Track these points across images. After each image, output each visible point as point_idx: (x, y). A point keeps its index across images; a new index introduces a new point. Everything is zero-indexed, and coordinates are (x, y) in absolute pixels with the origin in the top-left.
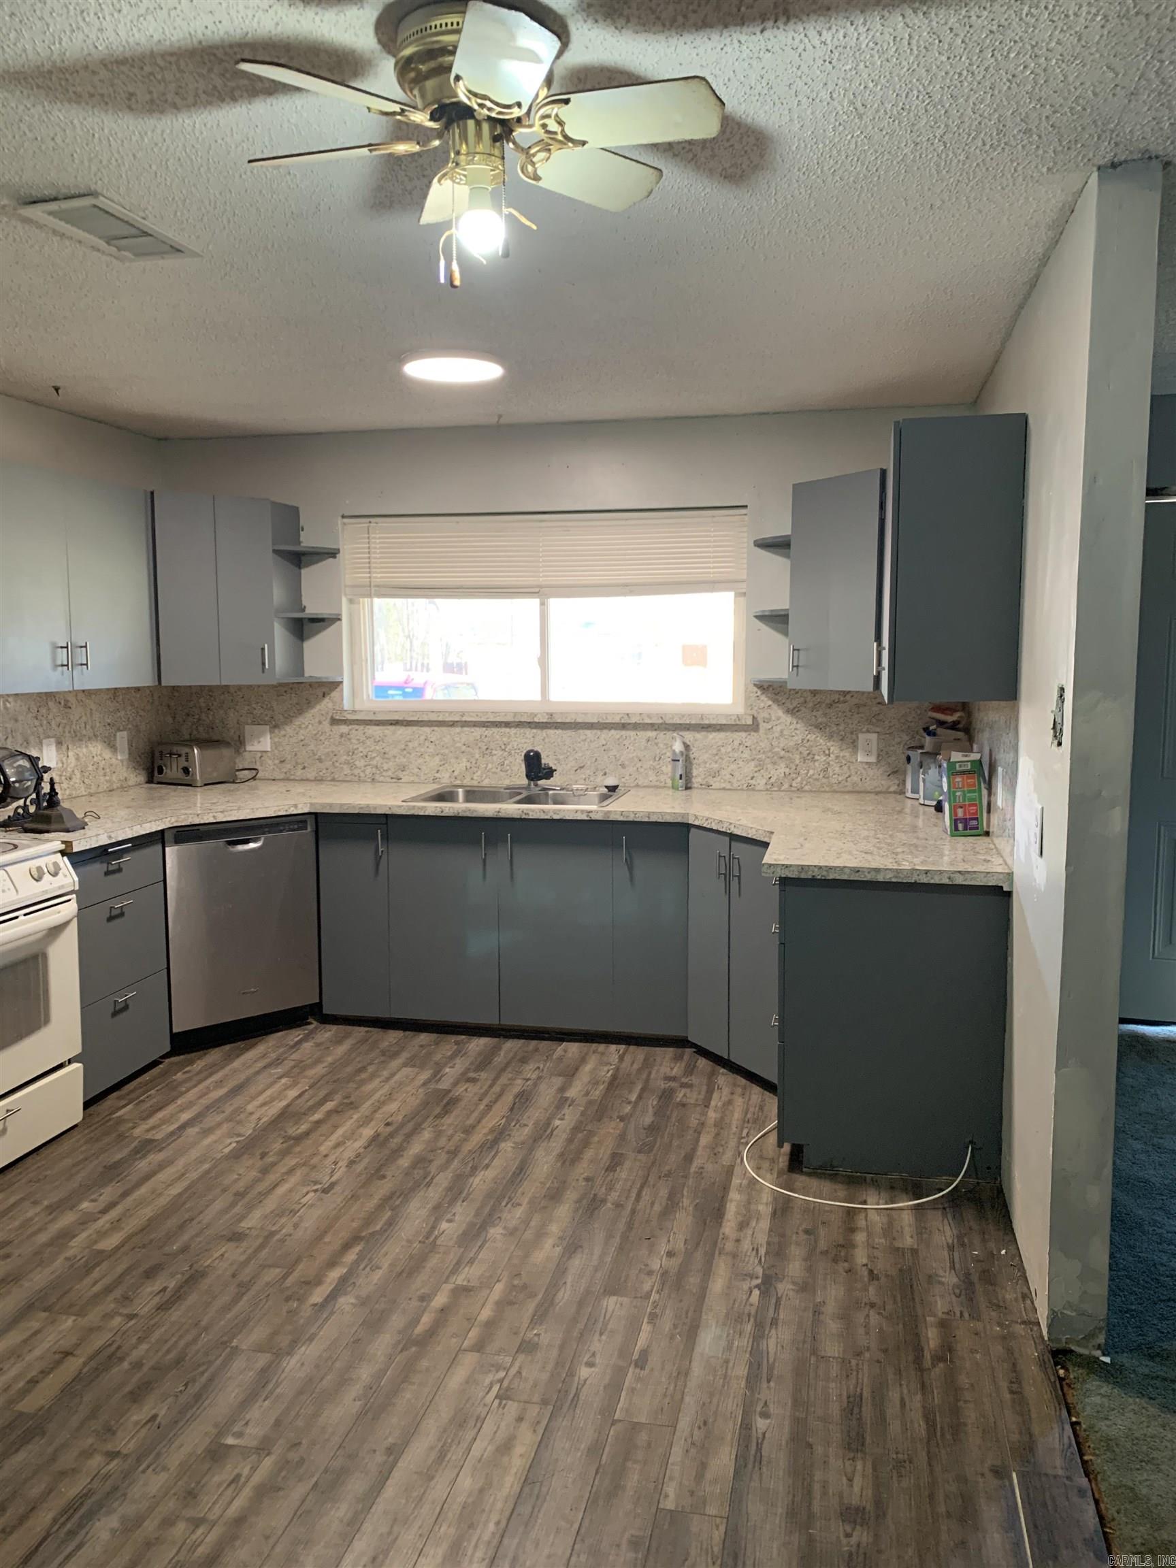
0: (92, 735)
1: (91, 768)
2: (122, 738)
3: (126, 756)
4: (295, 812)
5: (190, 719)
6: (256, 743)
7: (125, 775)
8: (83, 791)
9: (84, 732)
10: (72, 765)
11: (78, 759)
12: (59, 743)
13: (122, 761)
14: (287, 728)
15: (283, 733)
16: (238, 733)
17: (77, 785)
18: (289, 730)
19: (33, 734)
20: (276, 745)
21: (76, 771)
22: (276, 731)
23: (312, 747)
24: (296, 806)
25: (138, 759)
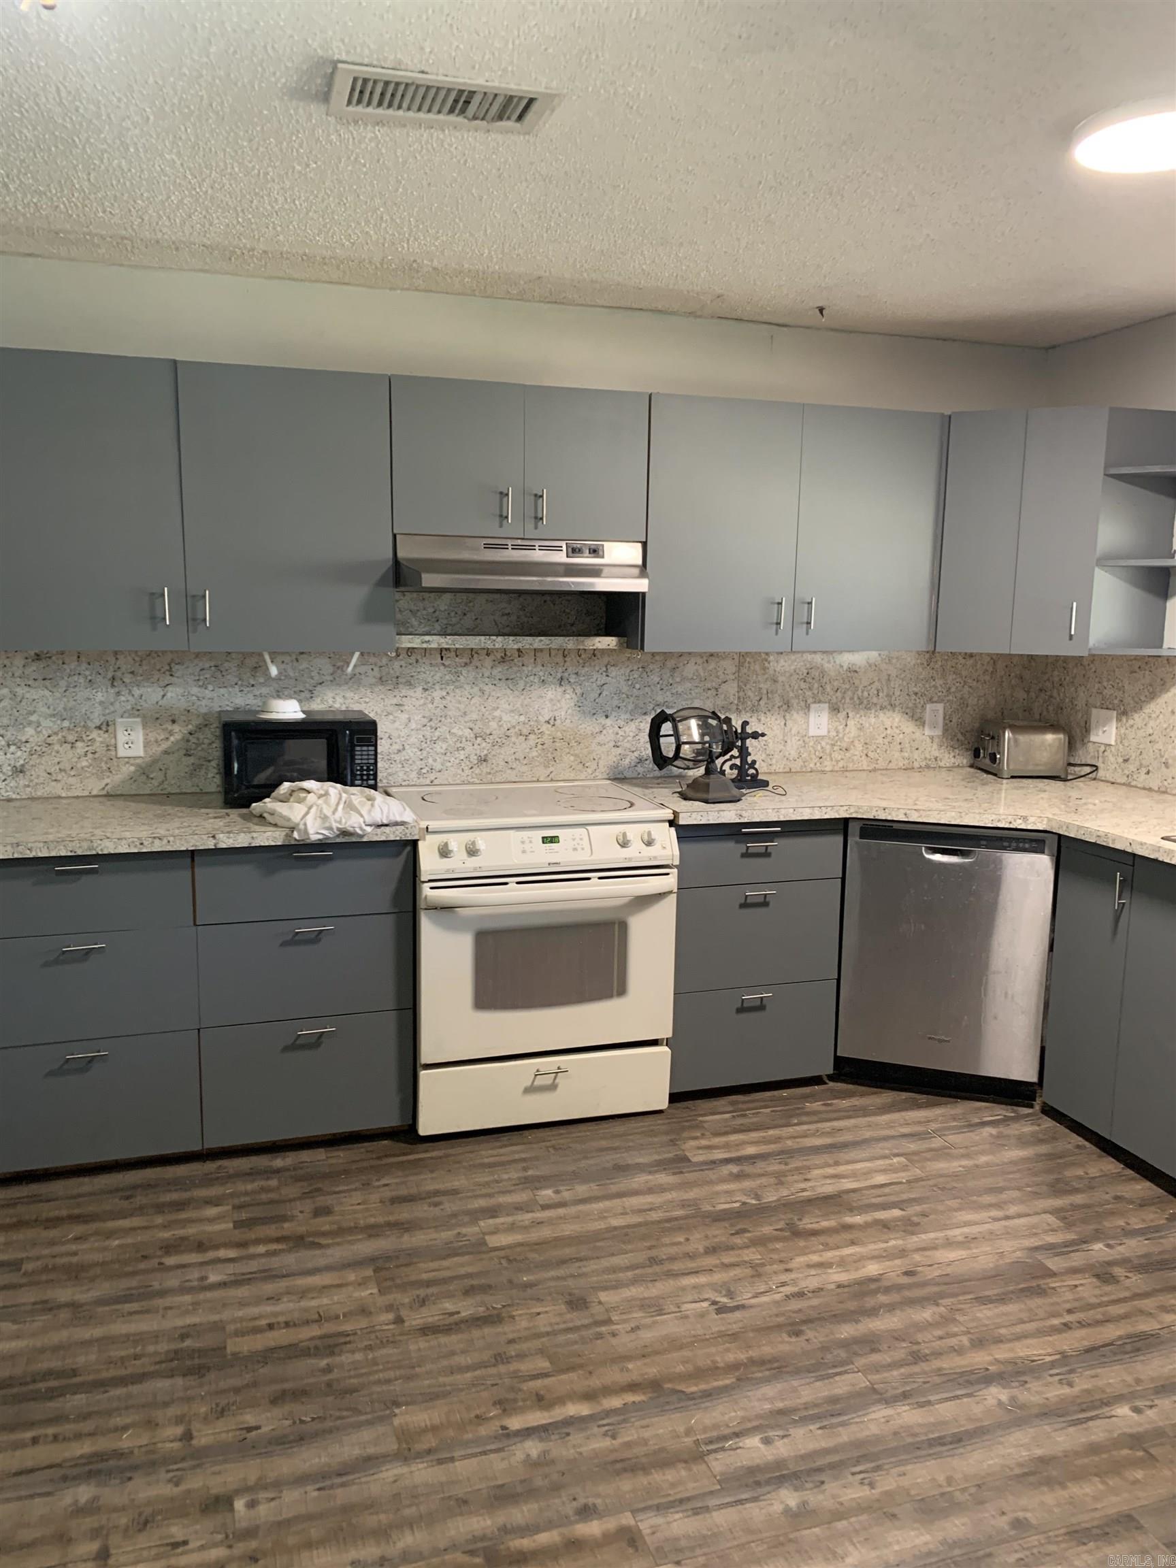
0: (886, 704)
1: (880, 740)
2: (934, 712)
3: (938, 732)
4: (1023, 827)
5: (1042, 695)
6: (1100, 733)
7: (936, 754)
8: (865, 764)
9: (875, 700)
10: (852, 735)
11: (861, 728)
12: (835, 709)
13: (932, 738)
14: (1136, 716)
15: (1131, 722)
16: (1085, 718)
17: (855, 758)
18: (1138, 719)
19: (797, 697)
20: (1121, 739)
21: (856, 742)
22: (1124, 719)
23: (1160, 746)
24: (1025, 819)
25: (960, 737)
